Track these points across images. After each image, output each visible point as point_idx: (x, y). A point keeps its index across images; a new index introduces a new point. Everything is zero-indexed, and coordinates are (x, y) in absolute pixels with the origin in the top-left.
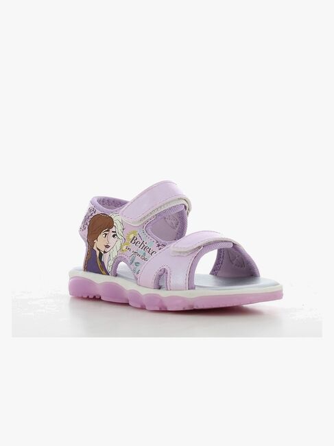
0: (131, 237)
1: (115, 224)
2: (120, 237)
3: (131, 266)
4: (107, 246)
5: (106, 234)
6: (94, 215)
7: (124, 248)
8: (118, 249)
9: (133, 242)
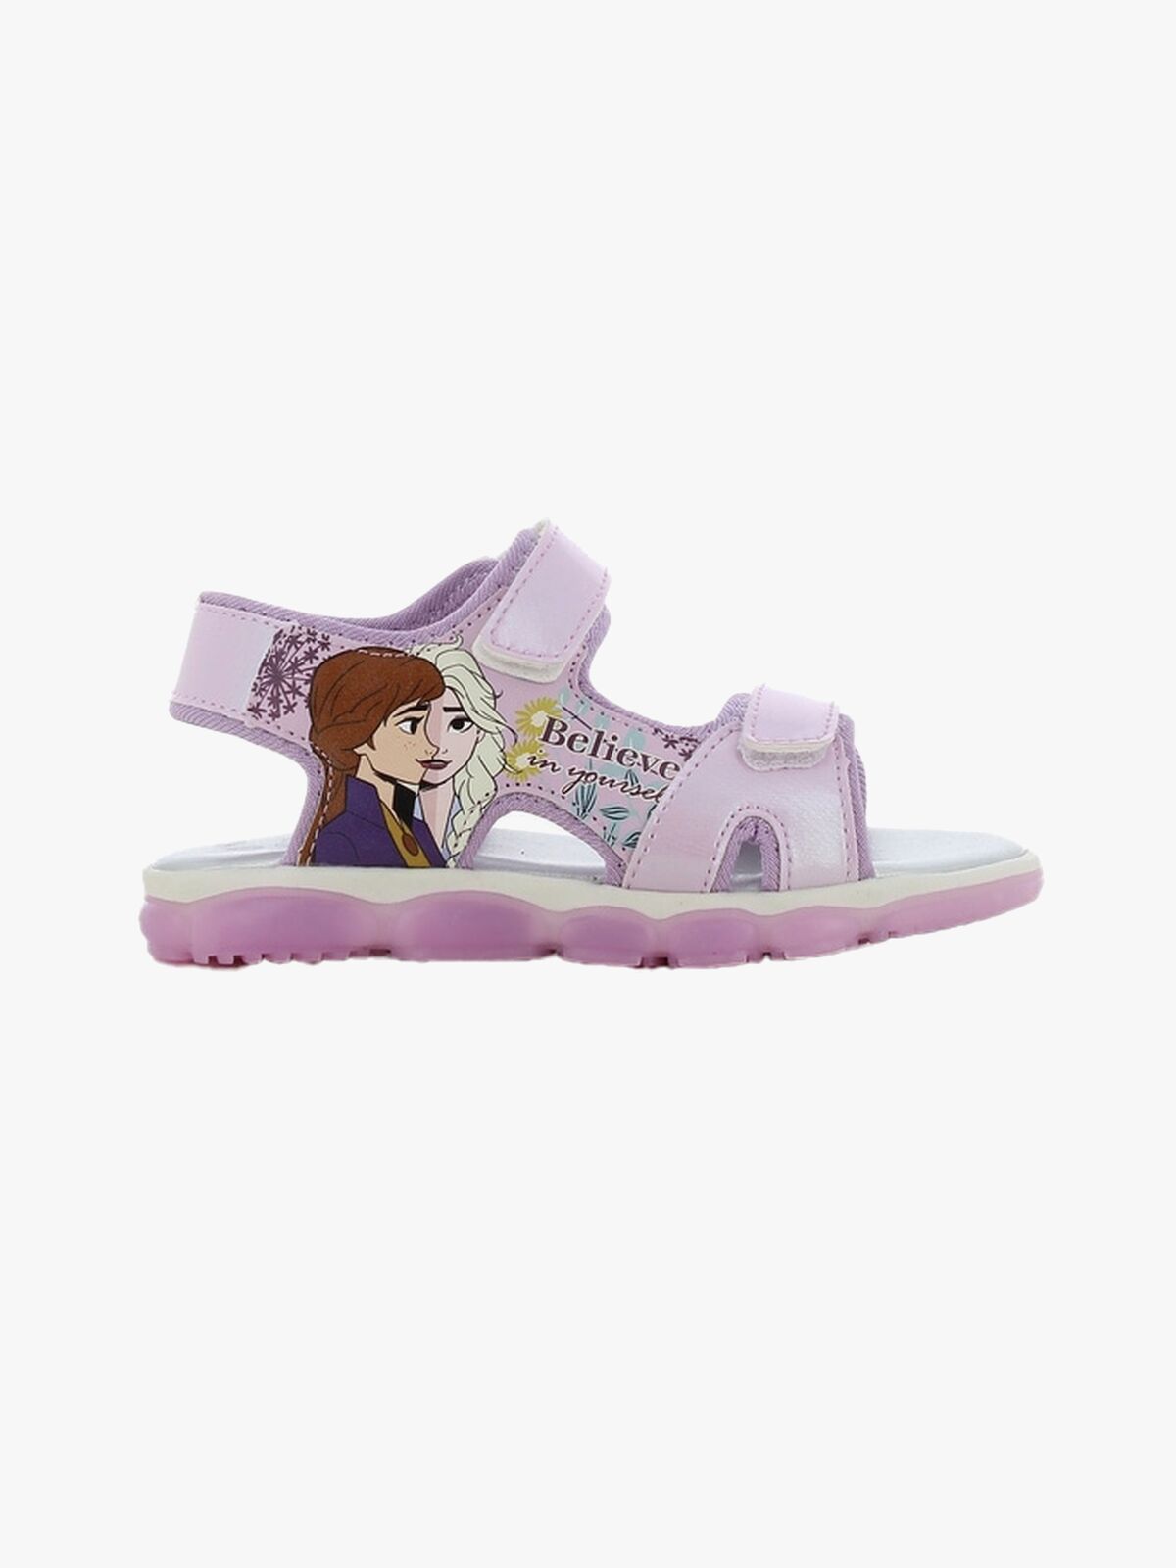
0: (540, 720)
1: (448, 682)
2: (490, 726)
3: (588, 821)
4: (431, 764)
5: (415, 722)
6: (322, 654)
7: (522, 762)
8: (495, 768)
9: (554, 737)
